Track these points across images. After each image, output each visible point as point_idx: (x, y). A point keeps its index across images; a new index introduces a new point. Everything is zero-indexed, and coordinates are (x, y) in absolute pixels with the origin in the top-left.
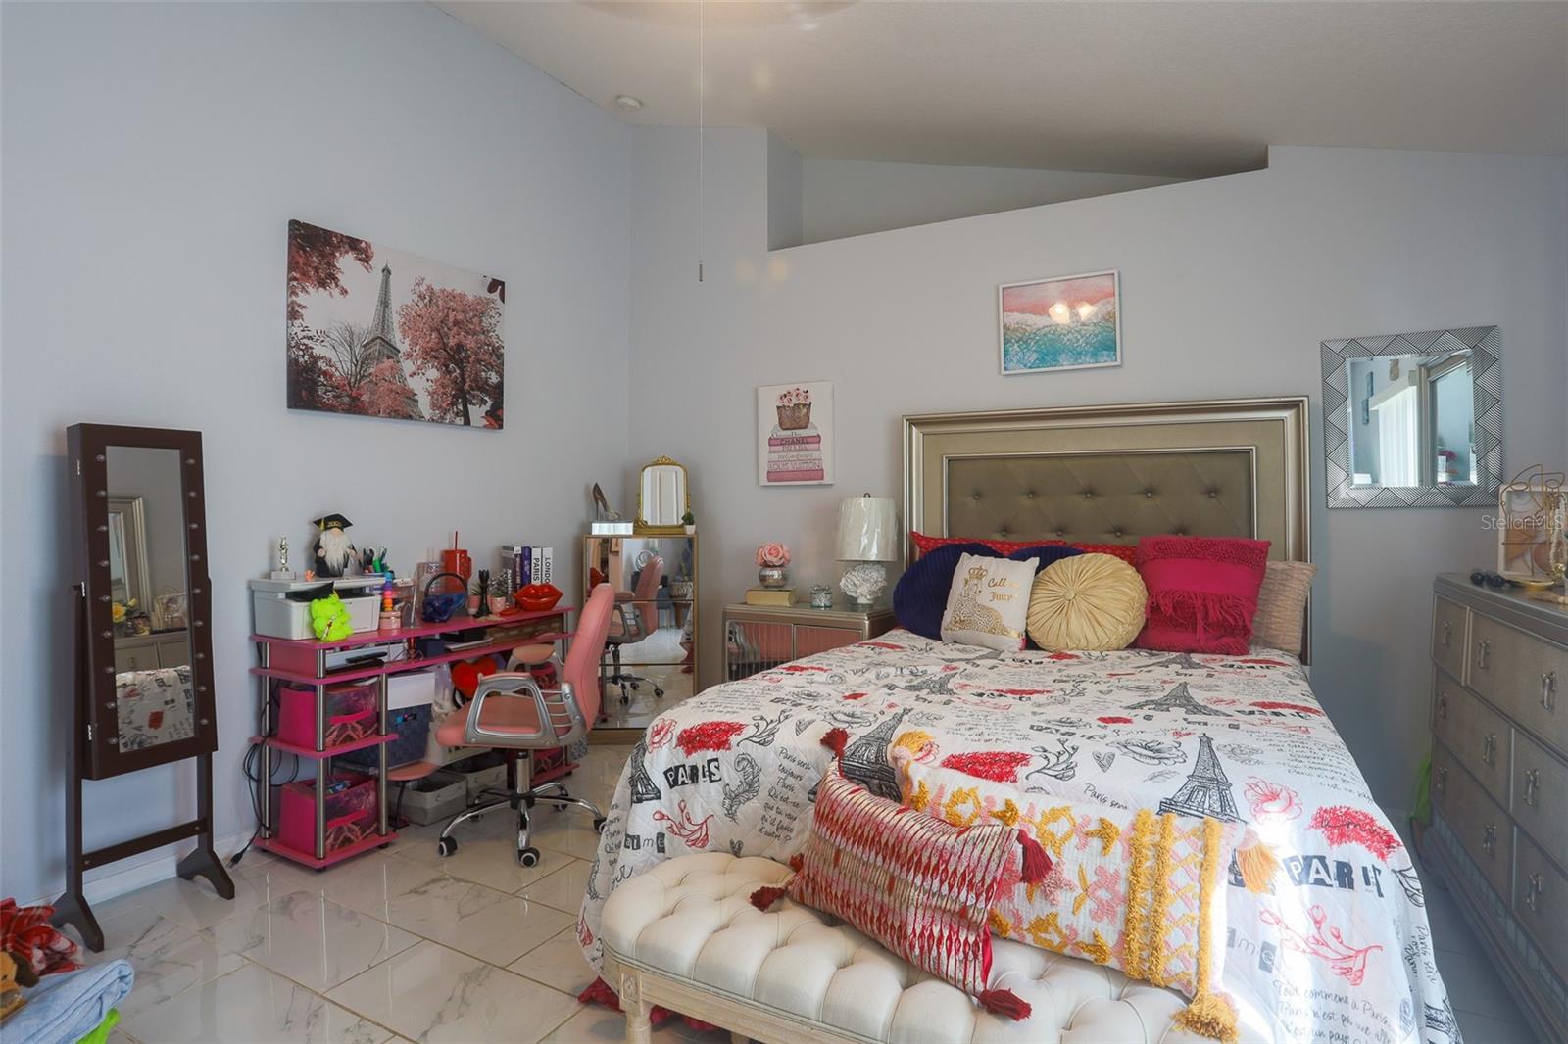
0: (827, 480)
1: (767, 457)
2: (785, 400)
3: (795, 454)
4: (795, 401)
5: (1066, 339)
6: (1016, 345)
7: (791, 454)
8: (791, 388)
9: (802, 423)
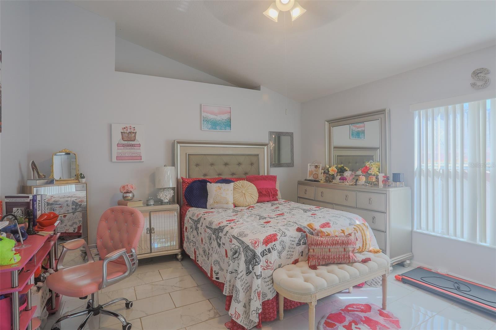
0: (142, 161)
1: (116, 151)
2: (125, 130)
3: (129, 150)
4: (129, 131)
5: (218, 122)
6: (205, 122)
7: (127, 150)
8: (128, 126)
9: (133, 139)
